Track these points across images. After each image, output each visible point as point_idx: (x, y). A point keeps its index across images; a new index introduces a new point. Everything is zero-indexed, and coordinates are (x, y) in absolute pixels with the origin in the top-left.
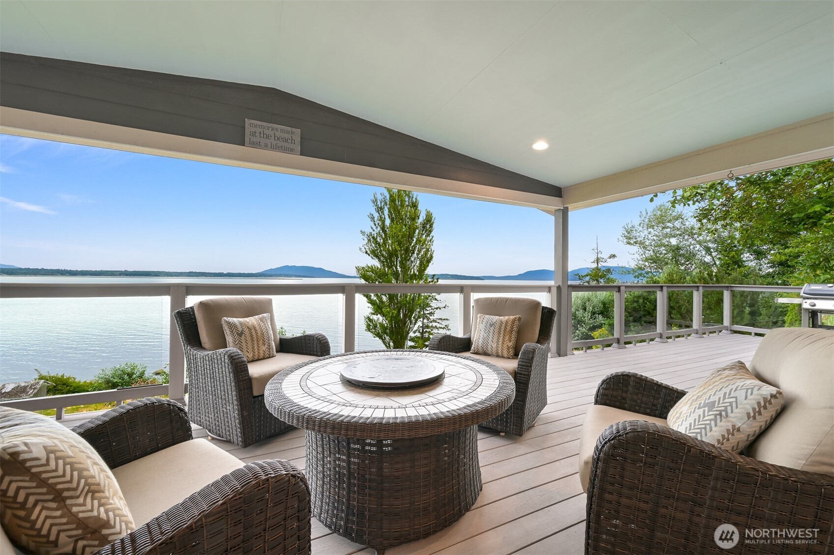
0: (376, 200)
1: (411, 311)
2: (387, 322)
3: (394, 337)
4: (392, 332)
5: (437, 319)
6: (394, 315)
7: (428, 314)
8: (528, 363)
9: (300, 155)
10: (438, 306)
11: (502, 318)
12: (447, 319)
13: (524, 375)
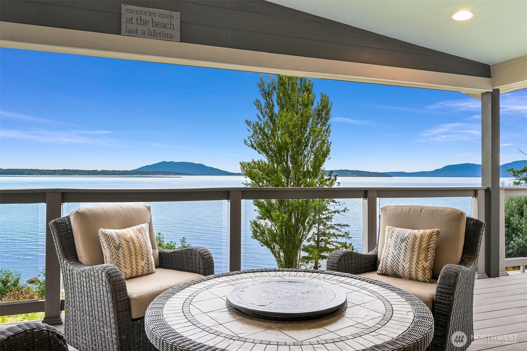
0: (263, 84)
1: (305, 215)
2: (276, 228)
3: (285, 246)
4: (282, 240)
5: (335, 225)
6: (285, 219)
7: (324, 218)
8: (450, 290)
9: (180, 42)
10: (336, 210)
11: (416, 231)
12: (347, 225)
13: (445, 304)
